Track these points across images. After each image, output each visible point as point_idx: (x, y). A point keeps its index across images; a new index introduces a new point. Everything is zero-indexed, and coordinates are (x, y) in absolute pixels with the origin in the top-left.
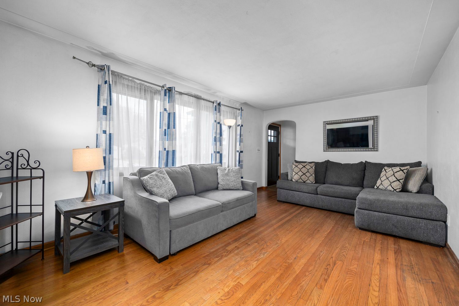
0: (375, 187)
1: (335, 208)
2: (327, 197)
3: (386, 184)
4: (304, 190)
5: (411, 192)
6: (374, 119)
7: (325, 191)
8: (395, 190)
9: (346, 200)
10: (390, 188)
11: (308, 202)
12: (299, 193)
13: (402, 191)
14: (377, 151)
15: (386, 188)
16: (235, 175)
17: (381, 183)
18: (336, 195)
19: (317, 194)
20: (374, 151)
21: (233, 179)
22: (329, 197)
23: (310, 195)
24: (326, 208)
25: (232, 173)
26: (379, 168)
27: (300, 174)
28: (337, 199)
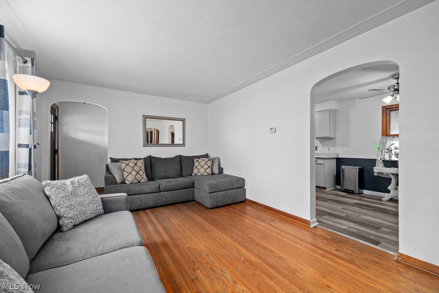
0: (193, 175)
1: (177, 200)
2: (170, 192)
3: (202, 171)
4: (147, 191)
5: (215, 174)
6: (183, 121)
7: (168, 186)
8: (209, 174)
9: (184, 190)
10: (205, 174)
11: (151, 203)
12: (140, 196)
13: (212, 174)
14: (185, 146)
15: (202, 174)
16: (89, 191)
17: (199, 171)
18: (177, 188)
19: (160, 191)
20: (183, 146)
21: (87, 199)
22: (171, 192)
23: (153, 194)
24: (169, 203)
25: (82, 187)
26: (191, 160)
27: (134, 173)
28: (178, 191)
